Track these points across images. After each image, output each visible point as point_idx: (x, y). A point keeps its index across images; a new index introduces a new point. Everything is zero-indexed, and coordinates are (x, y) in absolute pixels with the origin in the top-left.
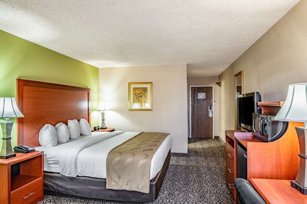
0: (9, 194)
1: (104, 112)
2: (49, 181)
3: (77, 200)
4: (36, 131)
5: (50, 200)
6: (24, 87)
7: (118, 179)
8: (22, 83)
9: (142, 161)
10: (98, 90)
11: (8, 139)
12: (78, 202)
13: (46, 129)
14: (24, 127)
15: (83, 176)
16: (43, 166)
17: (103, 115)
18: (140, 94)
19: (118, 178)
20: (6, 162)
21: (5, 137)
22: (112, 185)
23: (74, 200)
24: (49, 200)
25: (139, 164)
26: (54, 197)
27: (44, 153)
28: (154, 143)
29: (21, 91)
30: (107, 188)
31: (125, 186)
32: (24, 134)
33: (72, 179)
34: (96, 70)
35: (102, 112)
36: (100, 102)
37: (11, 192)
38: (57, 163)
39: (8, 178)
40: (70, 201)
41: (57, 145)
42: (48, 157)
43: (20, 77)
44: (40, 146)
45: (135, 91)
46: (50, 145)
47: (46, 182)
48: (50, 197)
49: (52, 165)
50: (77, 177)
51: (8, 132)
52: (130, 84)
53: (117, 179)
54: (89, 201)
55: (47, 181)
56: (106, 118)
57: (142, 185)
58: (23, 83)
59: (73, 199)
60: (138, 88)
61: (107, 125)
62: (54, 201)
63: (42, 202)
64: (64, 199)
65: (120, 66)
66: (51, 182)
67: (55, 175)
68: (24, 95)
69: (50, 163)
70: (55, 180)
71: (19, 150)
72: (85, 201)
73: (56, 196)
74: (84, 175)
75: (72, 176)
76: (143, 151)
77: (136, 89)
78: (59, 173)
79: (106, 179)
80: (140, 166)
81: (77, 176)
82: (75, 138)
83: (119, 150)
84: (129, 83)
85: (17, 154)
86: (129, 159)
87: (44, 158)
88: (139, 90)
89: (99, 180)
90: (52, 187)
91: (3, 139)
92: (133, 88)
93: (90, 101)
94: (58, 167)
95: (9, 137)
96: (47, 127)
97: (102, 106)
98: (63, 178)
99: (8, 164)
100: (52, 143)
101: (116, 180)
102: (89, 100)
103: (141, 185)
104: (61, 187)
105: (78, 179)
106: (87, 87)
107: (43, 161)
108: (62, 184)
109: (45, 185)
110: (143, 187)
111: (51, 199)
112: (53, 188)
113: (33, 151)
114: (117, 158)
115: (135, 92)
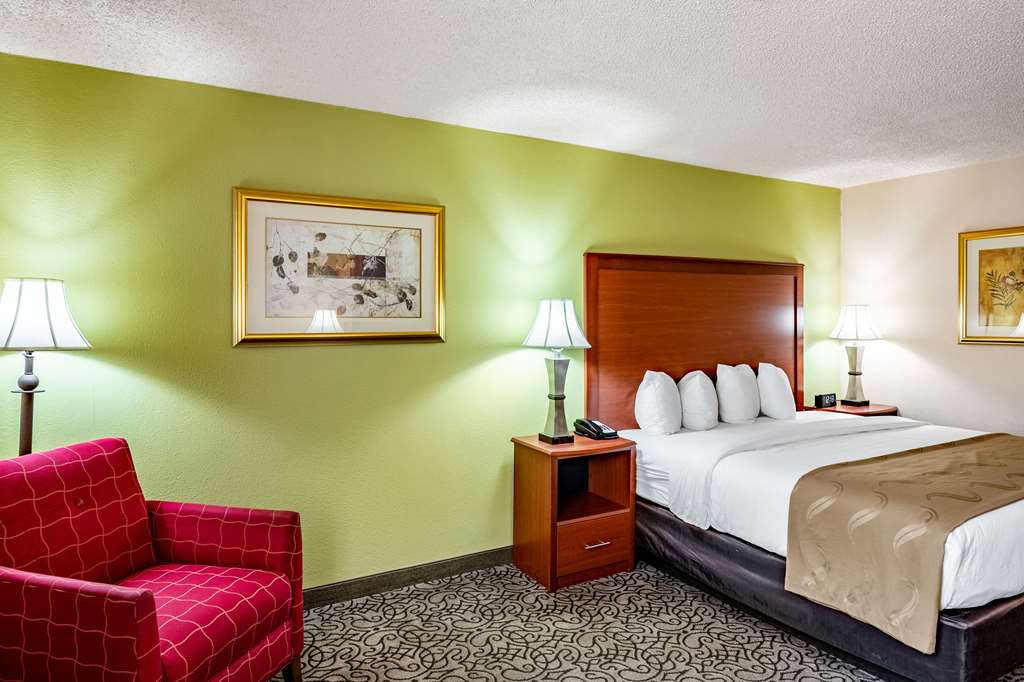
0: (554, 527)
1: (859, 344)
2: (646, 525)
3: (713, 600)
4: (629, 389)
5: (648, 576)
6: (601, 271)
7: (821, 569)
8: (595, 263)
9: (914, 530)
10: (839, 264)
11: (559, 400)
12: (715, 607)
13: (648, 385)
14: (601, 375)
15: (727, 534)
16: (635, 481)
17: (853, 354)
18: (1012, 274)
19: (825, 566)
20: (549, 449)
21: (554, 393)
22: (803, 583)
23: (706, 597)
24: (646, 577)
25: (897, 538)
26: (659, 572)
27: (638, 447)
28: (1014, 478)
29: (593, 284)
30: (786, 589)
31: (845, 600)
32: (601, 390)
33: (696, 535)
34: (831, 198)
35: (850, 344)
36: (843, 308)
37: (559, 524)
38: (664, 480)
39: (553, 489)
40: (695, 597)
41: (676, 433)
42: (644, 459)
43: (592, 248)
44: (639, 428)
45: (990, 263)
46: (657, 429)
47: (639, 524)
48: (651, 571)
49: (654, 484)
50: (711, 533)
51: (559, 381)
52: (964, 238)
53: (819, 570)
54: (743, 616)
55: (642, 523)
56: (864, 367)
57: (906, 617)
58: (597, 262)
59: (703, 595)
60: (1003, 252)
61: (873, 391)
62: (657, 582)
63: (630, 574)
64: (681, 587)
65: (926, 171)
66: (650, 529)
67: (659, 511)
68: (601, 293)
69: (649, 475)
70: (660, 526)
71: (583, 428)
72: (733, 611)
73: (664, 573)
74: (728, 531)
75: (696, 525)
76: (928, 497)
77: (994, 256)
78: (668, 509)
79: (784, 559)
80: (900, 548)
81: (711, 528)
82: (737, 422)
83: (839, 475)
84: (960, 234)
85: (577, 439)
86: (862, 513)
87: (637, 460)
88: (1006, 260)
89: (768, 556)
90: (651, 540)
91: (550, 397)
92: (981, 253)
93: (802, 305)
94: (667, 490)
95: (560, 393)
96: (651, 379)
97: (849, 323)
98: (675, 525)
99: (553, 456)
100: (660, 424)
101: (816, 572)
102: (799, 303)
103: (902, 617)
104: (672, 548)
105: (711, 538)
106: (794, 259)
107: (635, 469)
108: (676, 541)
109: (638, 534)
110: (907, 624)
111: (651, 574)
112: (654, 546)
113: (614, 436)
114: (823, 500)
115: (989, 270)
